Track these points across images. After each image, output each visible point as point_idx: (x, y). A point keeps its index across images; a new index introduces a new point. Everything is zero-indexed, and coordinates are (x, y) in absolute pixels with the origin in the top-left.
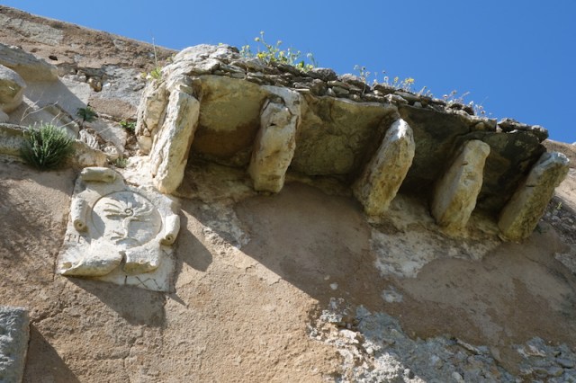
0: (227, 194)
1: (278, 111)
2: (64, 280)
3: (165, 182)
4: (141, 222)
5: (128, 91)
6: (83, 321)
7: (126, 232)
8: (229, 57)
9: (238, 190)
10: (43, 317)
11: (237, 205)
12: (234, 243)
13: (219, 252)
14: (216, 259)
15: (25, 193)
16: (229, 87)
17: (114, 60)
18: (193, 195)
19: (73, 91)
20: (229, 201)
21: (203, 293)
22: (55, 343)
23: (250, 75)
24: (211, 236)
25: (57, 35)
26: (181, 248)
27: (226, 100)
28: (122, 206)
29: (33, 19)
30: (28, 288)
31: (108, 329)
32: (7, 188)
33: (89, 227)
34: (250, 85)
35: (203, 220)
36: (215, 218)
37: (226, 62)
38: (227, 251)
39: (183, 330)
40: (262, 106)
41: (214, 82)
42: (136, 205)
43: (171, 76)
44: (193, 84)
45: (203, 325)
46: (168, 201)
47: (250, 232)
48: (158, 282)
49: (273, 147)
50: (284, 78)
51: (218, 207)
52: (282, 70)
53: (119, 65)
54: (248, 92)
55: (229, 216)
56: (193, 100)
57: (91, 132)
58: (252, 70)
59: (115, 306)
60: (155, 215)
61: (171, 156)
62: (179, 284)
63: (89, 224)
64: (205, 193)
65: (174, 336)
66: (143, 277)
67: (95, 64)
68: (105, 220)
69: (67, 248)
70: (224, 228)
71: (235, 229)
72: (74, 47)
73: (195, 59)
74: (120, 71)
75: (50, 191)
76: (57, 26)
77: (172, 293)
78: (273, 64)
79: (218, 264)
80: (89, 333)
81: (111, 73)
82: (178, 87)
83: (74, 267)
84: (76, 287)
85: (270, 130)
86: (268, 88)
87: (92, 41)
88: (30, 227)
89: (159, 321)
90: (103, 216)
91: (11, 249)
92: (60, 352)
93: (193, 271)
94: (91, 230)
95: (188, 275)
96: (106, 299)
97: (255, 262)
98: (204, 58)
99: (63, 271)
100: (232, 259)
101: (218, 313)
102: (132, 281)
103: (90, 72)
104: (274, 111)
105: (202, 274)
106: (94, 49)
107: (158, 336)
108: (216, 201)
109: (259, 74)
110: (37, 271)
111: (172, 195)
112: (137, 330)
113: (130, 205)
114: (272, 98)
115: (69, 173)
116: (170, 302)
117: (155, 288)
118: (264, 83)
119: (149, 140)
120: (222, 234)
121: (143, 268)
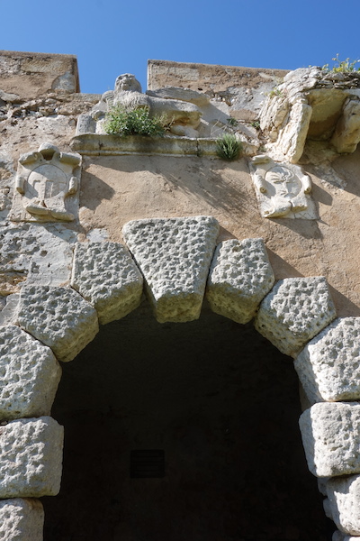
0: (325, 158)
1: (356, 105)
2: (268, 220)
3: (293, 158)
4: (292, 183)
5: (246, 102)
6: (285, 240)
7: (287, 190)
8: (321, 75)
9: (329, 154)
10: (267, 241)
11: (332, 164)
12: (339, 187)
13: (333, 193)
14: (334, 197)
15: (229, 176)
16: (325, 95)
17: (230, 84)
18: (308, 162)
19: (219, 108)
20: (327, 162)
21: (334, 217)
22: (277, 252)
23: (336, 85)
24: (326, 184)
25: (195, 74)
26: (314, 194)
27: (323, 103)
28: (280, 176)
29: (179, 66)
30: (255, 226)
31: (297, 242)
32: (220, 175)
33: (267, 190)
34: (337, 91)
35: (319, 176)
36: (324, 174)
37: (320, 79)
38: (337, 191)
39: (331, 238)
40: (344, 103)
41: (317, 93)
42: (286, 174)
43: (291, 94)
44: (307, 97)
45: (340, 234)
46: (299, 168)
47: (345, 179)
48: (310, 215)
49: (354, 128)
50: (354, 82)
51: (323, 166)
52: (352, 77)
53: (234, 86)
54: (337, 96)
55: (331, 171)
56: (310, 108)
57: (241, 133)
58: (336, 81)
59: (296, 230)
60: (296, 178)
61: (298, 142)
62: (321, 214)
63: (266, 188)
64: (313, 160)
65: (328, 242)
66: (302, 213)
67: (222, 88)
68: (274, 185)
69: (260, 202)
70: (331, 179)
71: (336, 178)
72: (207, 80)
73: (301, 80)
74: (237, 90)
75: (240, 173)
76: (193, 67)
77: (319, 219)
78: (346, 74)
79: (336, 200)
80: (290, 246)
81: (232, 92)
82: (300, 101)
83: (271, 213)
84: (275, 224)
85: (352, 118)
86: (348, 92)
87: (215, 73)
88: (240, 195)
89: (318, 235)
90: (272, 182)
91: (237, 207)
92: (282, 257)
93: (324, 206)
94: (269, 191)
95: (323, 208)
96: (291, 227)
97: (355, 196)
98: (306, 78)
99: (266, 216)
100: (341, 196)
101: (346, 228)
102: (298, 216)
103: (221, 94)
104: (354, 105)
105: (330, 207)
106: (218, 78)
107: (321, 243)
108: (320, 163)
109: (342, 83)
110: (254, 217)
111: (298, 164)
112: (311, 241)
113: (283, 174)
114: (351, 97)
115: (243, 160)
116: (320, 225)
117: (310, 218)
118: (345, 89)
119: (276, 133)
120: (331, 182)
121: (302, 209)
